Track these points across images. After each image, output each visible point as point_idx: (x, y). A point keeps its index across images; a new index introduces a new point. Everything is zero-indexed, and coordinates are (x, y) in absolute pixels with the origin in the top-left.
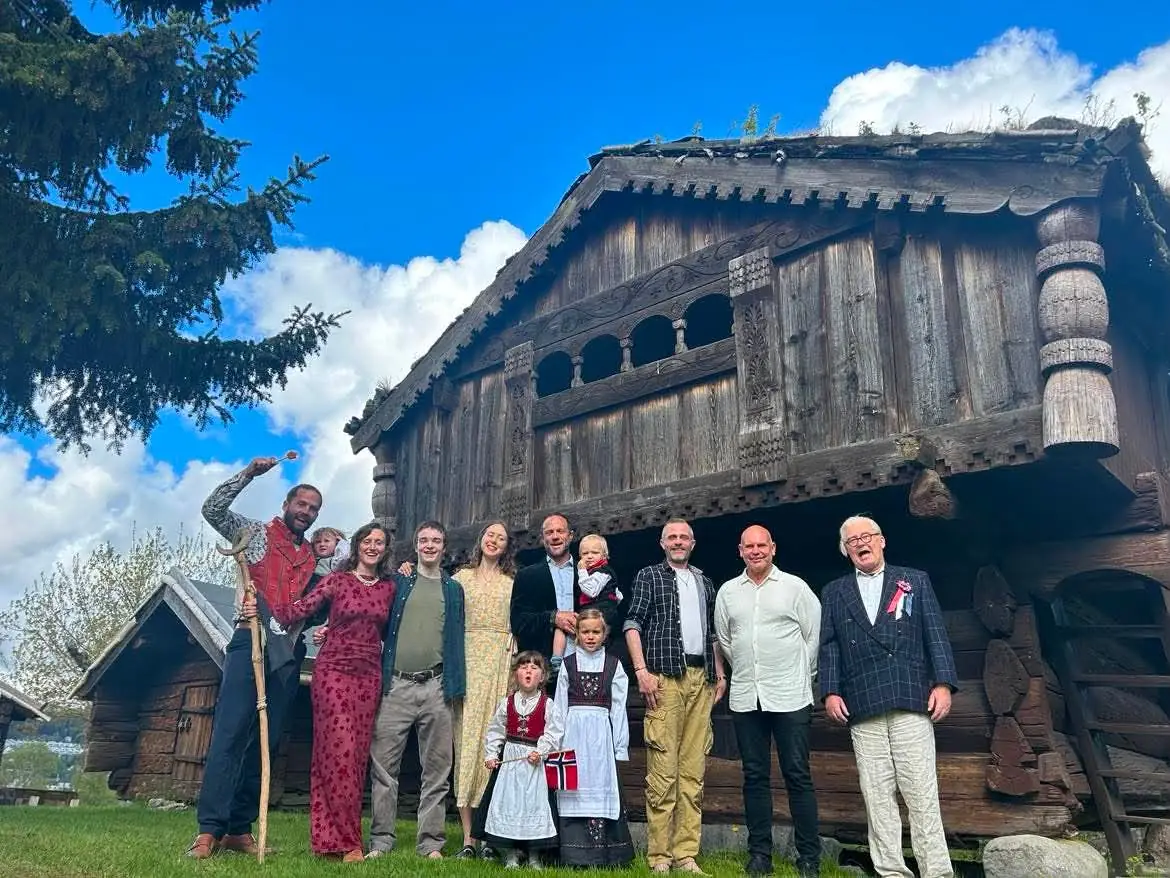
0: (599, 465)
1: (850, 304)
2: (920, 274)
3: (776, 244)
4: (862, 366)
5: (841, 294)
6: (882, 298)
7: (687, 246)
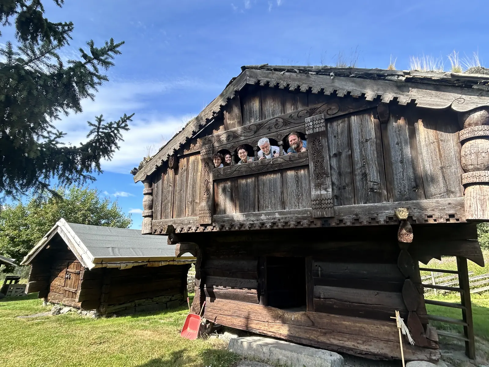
0: (244, 199)
1: (362, 142)
2: (397, 132)
3: (327, 113)
4: (369, 170)
5: (358, 138)
6: (378, 141)
7: (284, 110)
